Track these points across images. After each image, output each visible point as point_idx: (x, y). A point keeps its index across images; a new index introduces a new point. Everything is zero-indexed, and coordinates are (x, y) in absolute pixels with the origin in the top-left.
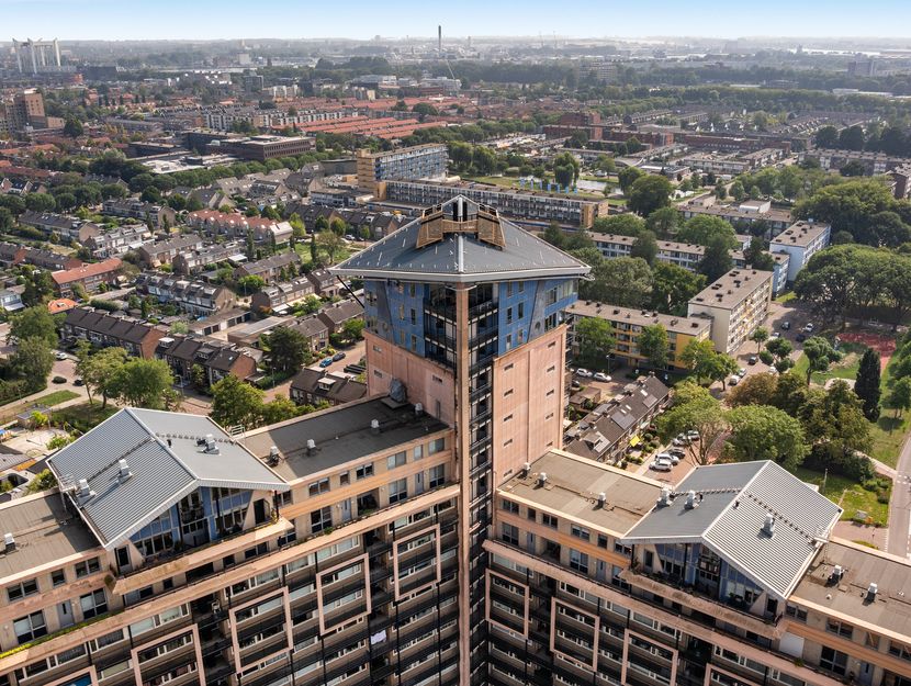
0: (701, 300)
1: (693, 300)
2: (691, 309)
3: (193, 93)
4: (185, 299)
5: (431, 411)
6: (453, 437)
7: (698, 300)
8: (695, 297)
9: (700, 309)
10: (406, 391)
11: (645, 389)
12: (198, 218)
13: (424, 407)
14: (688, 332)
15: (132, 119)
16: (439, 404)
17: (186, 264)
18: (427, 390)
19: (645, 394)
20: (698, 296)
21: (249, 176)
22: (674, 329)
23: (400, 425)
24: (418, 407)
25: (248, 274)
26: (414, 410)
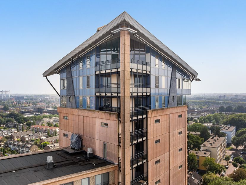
0: (205, 145)
1: (202, 145)
2: (202, 148)
3: (44, 103)
4: (20, 149)
5: (99, 153)
6: (116, 172)
7: (204, 145)
8: (203, 144)
9: (205, 148)
10: (82, 141)
11: (193, 176)
12: (34, 127)
13: (94, 150)
14: (203, 156)
15: (24, 106)
16: (105, 146)
17: (25, 139)
18: (97, 137)
19: (194, 178)
20: (204, 144)
21: (53, 118)
22: (198, 155)
23: (73, 163)
24: (89, 151)
25: (45, 141)
26: (86, 153)
